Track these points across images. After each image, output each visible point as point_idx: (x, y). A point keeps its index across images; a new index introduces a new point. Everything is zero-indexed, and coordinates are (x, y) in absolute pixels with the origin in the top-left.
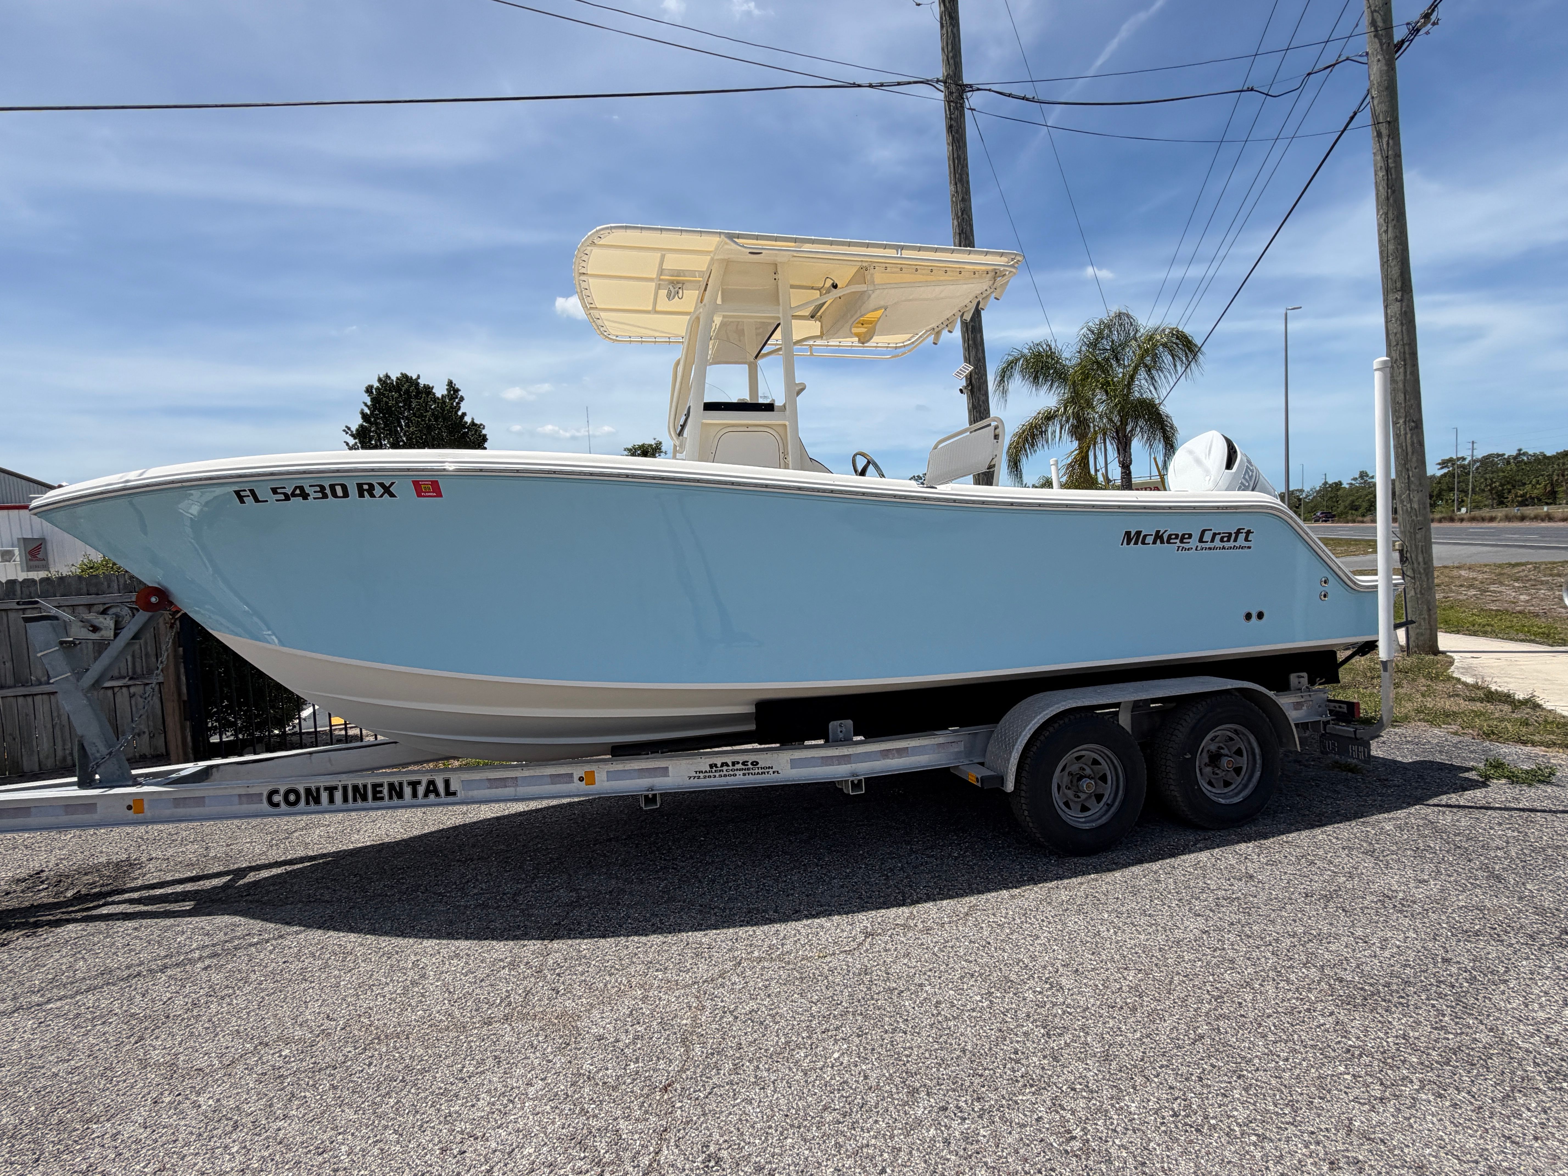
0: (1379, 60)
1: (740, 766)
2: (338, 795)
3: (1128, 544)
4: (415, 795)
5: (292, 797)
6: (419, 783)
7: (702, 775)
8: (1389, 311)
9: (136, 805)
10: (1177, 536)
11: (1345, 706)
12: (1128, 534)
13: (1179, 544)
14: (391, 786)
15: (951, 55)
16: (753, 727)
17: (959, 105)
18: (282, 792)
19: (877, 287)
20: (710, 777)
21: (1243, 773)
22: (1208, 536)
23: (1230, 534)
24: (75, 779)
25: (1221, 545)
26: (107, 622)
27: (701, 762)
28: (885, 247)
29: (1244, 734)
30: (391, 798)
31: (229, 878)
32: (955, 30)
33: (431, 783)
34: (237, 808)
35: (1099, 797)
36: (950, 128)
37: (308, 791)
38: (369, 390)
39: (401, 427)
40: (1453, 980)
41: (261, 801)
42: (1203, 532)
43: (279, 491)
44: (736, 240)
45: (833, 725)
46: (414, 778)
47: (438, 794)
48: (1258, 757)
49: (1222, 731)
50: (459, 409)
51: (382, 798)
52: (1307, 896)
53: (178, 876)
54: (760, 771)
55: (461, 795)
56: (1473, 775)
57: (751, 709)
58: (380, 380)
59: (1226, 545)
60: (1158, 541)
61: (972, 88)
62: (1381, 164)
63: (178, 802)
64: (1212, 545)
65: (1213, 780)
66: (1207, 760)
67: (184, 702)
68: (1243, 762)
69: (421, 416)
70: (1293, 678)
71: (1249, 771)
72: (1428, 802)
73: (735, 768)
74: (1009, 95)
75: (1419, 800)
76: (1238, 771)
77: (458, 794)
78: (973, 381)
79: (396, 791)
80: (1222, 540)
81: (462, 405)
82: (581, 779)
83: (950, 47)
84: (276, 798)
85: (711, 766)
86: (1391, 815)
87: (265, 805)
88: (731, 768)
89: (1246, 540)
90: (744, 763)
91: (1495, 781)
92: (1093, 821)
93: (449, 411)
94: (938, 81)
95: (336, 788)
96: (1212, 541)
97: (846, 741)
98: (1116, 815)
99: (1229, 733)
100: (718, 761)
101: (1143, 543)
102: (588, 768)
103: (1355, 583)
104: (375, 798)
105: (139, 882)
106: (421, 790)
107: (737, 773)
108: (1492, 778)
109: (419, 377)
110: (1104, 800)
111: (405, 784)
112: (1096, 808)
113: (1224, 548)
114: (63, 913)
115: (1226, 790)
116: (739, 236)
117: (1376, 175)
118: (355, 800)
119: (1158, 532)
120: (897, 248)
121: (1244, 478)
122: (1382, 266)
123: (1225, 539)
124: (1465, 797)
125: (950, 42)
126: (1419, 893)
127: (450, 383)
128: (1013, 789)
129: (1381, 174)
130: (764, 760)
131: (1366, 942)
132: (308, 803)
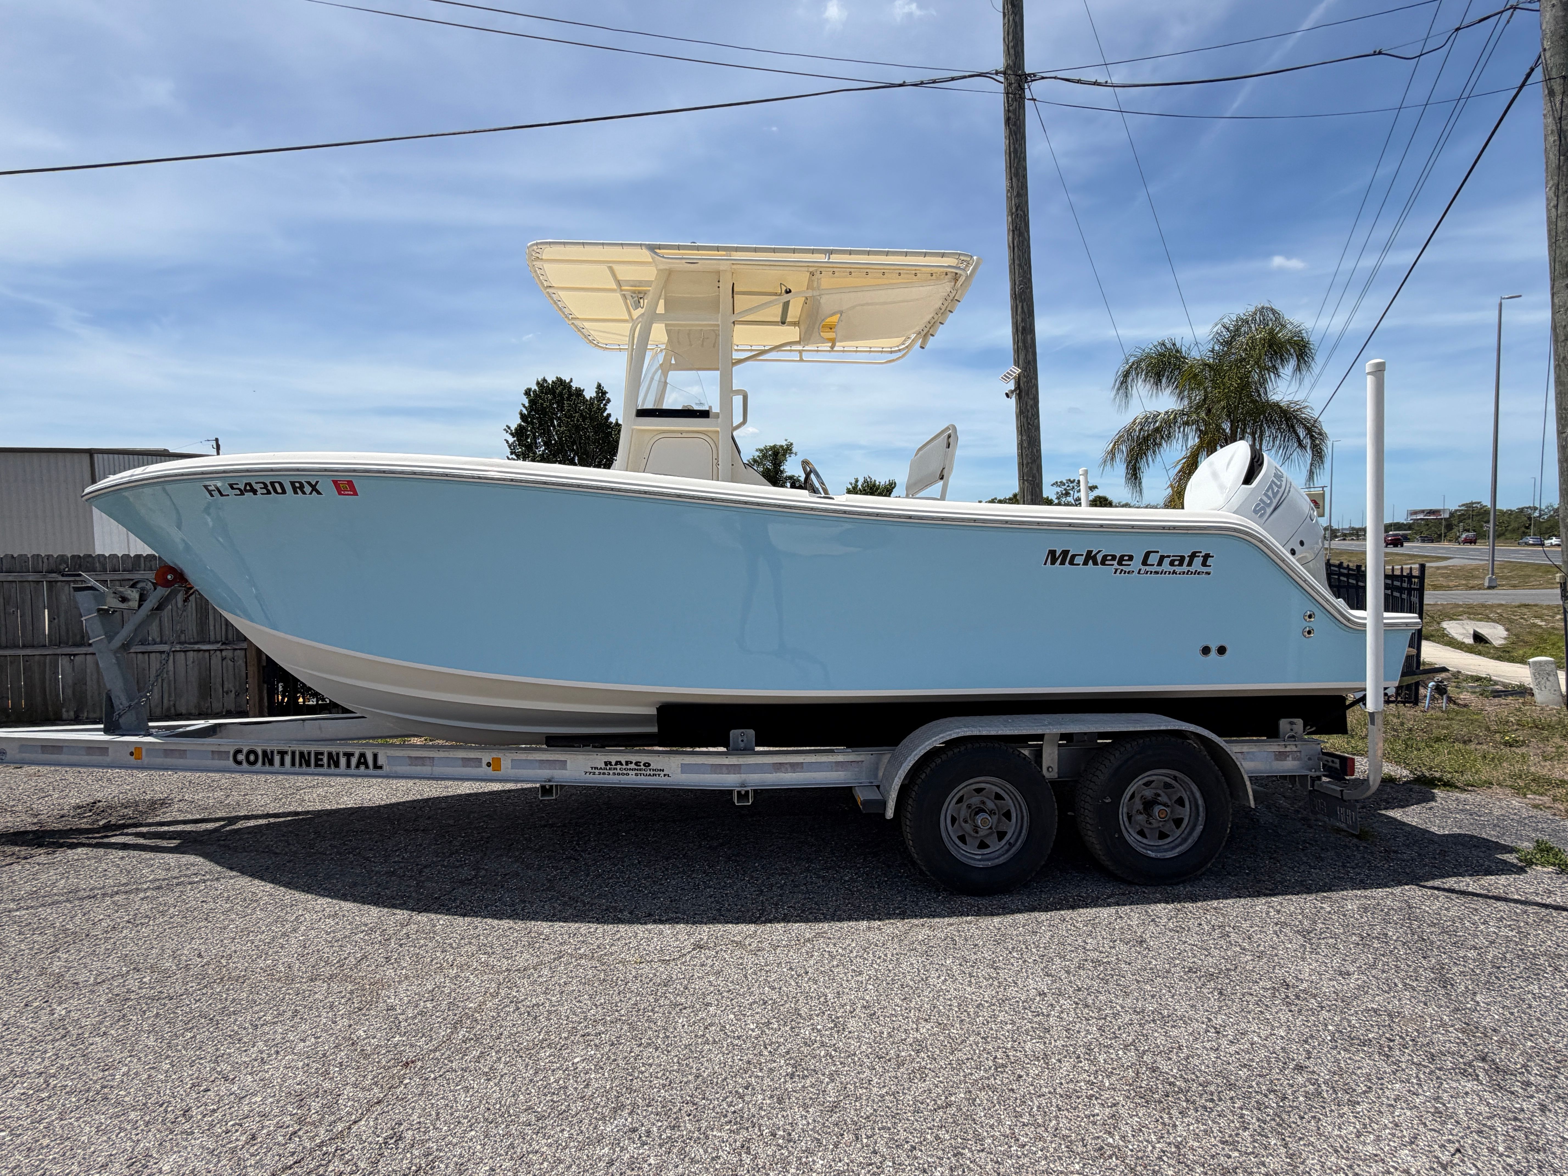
0: (1553, 5)
1: (633, 766)
2: (288, 759)
3: (1053, 563)
4: (348, 765)
5: (252, 758)
6: (352, 755)
7: (597, 771)
8: (1556, 301)
9: (136, 751)
10: (1114, 558)
11: (1337, 761)
12: (1052, 553)
13: (1116, 566)
14: (330, 755)
15: (1011, 44)
16: (654, 729)
17: (1018, 96)
18: (245, 752)
19: (823, 292)
20: (604, 774)
21: (1184, 825)
22: (1153, 559)
23: (1182, 558)
24: (102, 726)
25: (1172, 569)
26: (134, 595)
27: (598, 759)
28: (813, 251)
29: (1185, 782)
30: (329, 766)
31: (222, 823)
32: (1017, 19)
33: (362, 755)
34: (209, 763)
35: (1001, 835)
36: (1008, 120)
37: (265, 753)
38: (527, 393)
39: (554, 426)
40: (1289, 1092)
41: (228, 759)
42: (1147, 554)
43: (235, 486)
44: (658, 251)
45: (734, 733)
46: (349, 750)
47: (367, 767)
48: (1201, 809)
49: (1158, 775)
50: (606, 409)
51: (322, 766)
52: (1190, 971)
53: (190, 817)
54: (652, 773)
55: (386, 769)
56: (1511, 858)
57: (653, 711)
58: (538, 383)
59: (1178, 569)
60: (1091, 562)
61: (1034, 77)
62: (1552, 126)
63: (168, 753)
64: (1159, 569)
65: (1145, 830)
66: (1141, 807)
67: (264, 667)
68: (1185, 813)
69: (571, 417)
70: (1284, 724)
71: (1191, 823)
72: (1426, 884)
73: (628, 767)
74: (1079, 82)
75: (1416, 880)
76: (1178, 822)
77: (384, 767)
78: (1022, 384)
79: (334, 760)
80: (1172, 564)
81: (608, 407)
82: (489, 765)
83: (1011, 38)
84: (241, 757)
85: (606, 763)
86: (1368, 893)
87: (231, 762)
88: (624, 767)
89: (1204, 564)
90: (637, 764)
91: (1539, 868)
92: (988, 860)
93: (595, 413)
94: (997, 73)
95: (286, 753)
96: (1160, 564)
97: (748, 750)
98: (1015, 855)
99: (1168, 780)
100: (613, 759)
101: (1071, 563)
102: (495, 755)
103: (1349, 620)
104: (317, 765)
105: (158, 819)
106: (354, 761)
107: (630, 772)
108: (1536, 864)
109: (571, 380)
110: (1007, 838)
111: (341, 755)
112: (995, 846)
113: (1174, 572)
114: (87, 838)
115: (1161, 842)
116: (660, 247)
117: (1546, 140)
118: (301, 765)
119: (1089, 552)
120: (824, 252)
121: (1265, 494)
122: (1550, 246)
123: (1177, 563)
124: (1483, 882)
125: (1011, 30)
126: (1327, 987)
127: (599, 386)
128: (892, 816)
129: (1551, 139)
130: (657, 762)
131: (1218, 1033)
132: (264, 764)
